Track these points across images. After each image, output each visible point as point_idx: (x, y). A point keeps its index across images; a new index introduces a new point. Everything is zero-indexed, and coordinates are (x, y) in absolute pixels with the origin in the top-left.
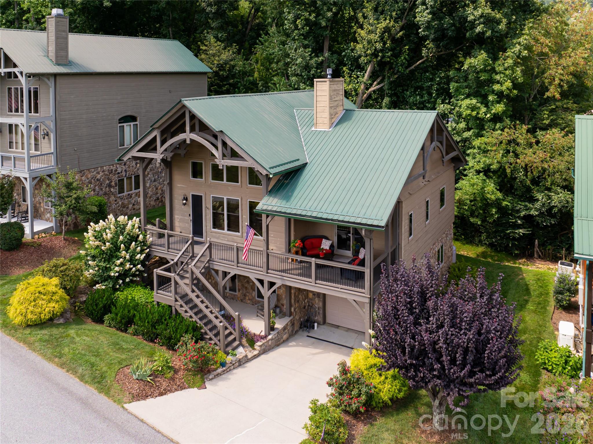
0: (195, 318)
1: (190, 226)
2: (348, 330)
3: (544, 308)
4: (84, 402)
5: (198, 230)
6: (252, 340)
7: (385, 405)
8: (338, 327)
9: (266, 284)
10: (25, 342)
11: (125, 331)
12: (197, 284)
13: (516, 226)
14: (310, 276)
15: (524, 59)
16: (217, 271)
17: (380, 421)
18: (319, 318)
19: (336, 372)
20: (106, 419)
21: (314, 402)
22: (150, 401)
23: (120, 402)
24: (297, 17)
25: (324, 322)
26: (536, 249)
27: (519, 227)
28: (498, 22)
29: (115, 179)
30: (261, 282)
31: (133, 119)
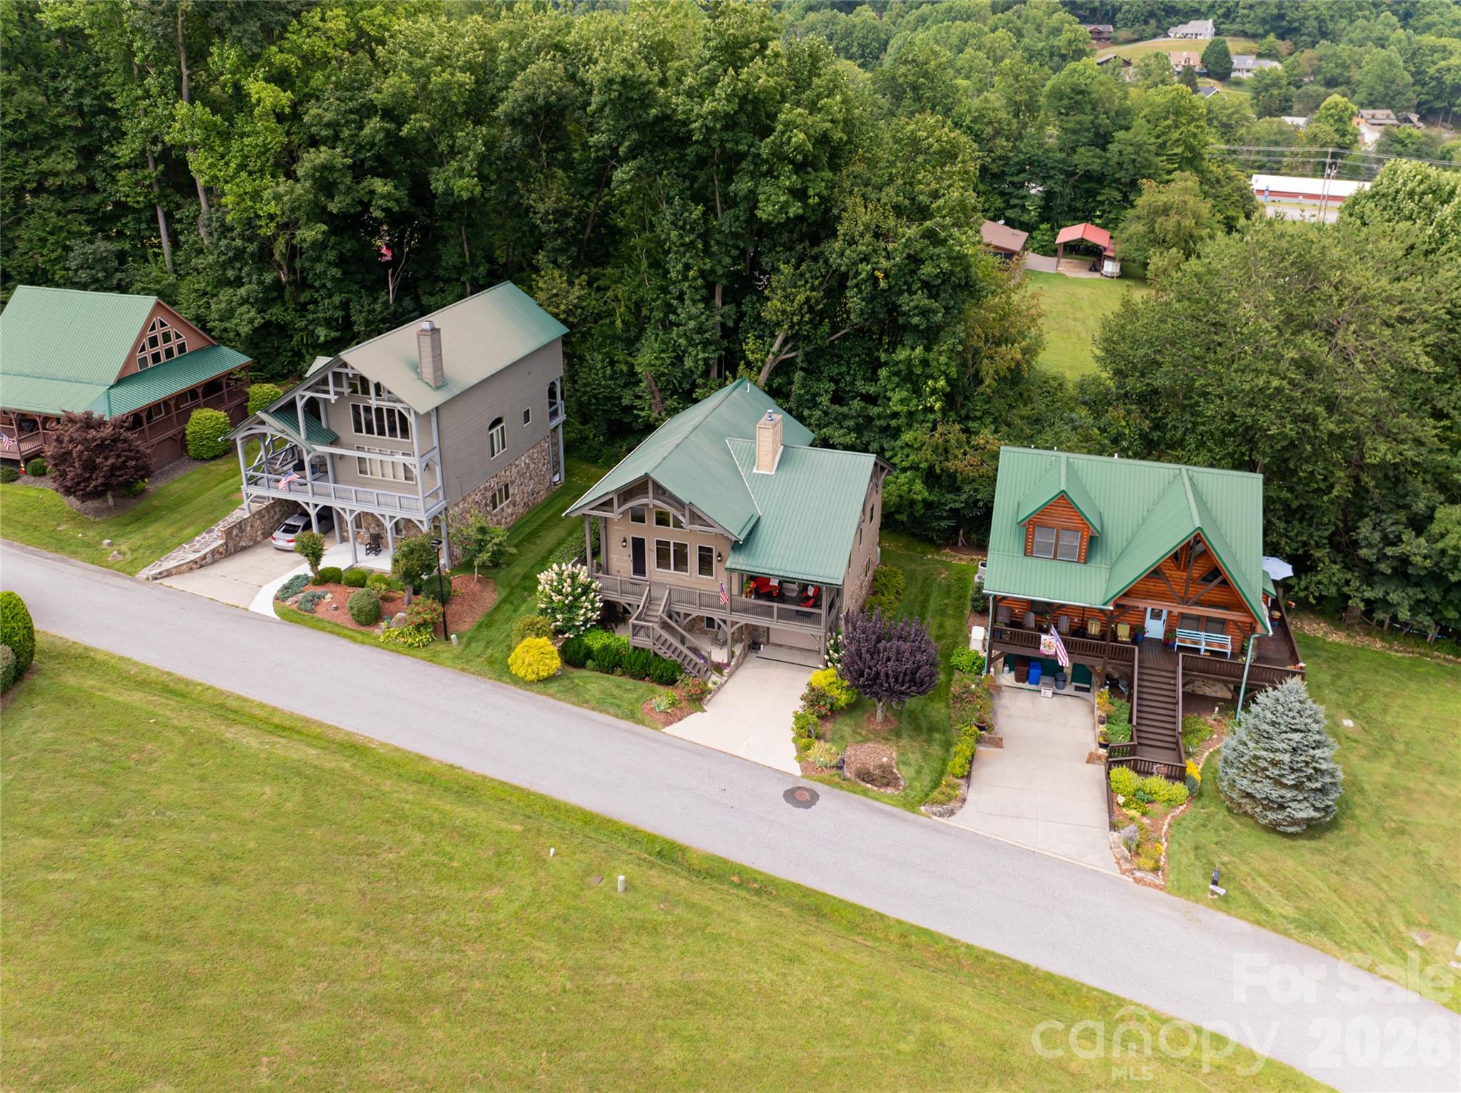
0: (674, 657)
1: (630, 566)
2: (792, 648)
3: (962, 612)
4: (629, 731)
5: (639, 567)
6: (719, 668)
7: (842, 708)
8: (781, 646)
9: (729, 623)
10: (548, 695)
11: (612, 673)
12: (665, 626)
13: (941, 518)
14: (772, 616)
15: (959, 353)
16: (678, 614)
17: (840, 719)
18: (763, 639)
19: (806, 690)
20: (655, 741)
21: (796, 713)
22: (675, 725)
23: (656, 729)
24: (687, 267)
25: (768, 642)
26: (961, 538)
27: (944, 518)
28: (935, 312)
29: (489, 494)
30: (725, 622)
31: (498, 421)
